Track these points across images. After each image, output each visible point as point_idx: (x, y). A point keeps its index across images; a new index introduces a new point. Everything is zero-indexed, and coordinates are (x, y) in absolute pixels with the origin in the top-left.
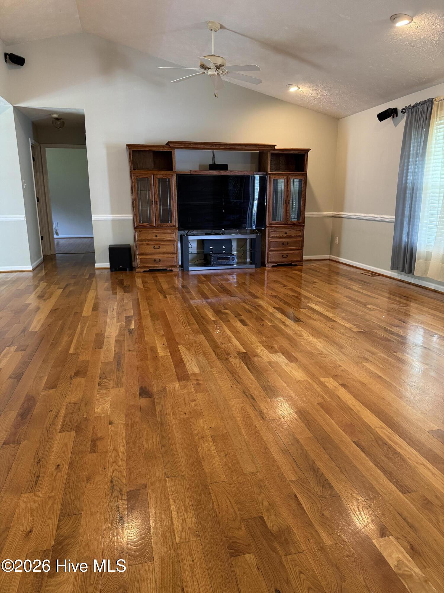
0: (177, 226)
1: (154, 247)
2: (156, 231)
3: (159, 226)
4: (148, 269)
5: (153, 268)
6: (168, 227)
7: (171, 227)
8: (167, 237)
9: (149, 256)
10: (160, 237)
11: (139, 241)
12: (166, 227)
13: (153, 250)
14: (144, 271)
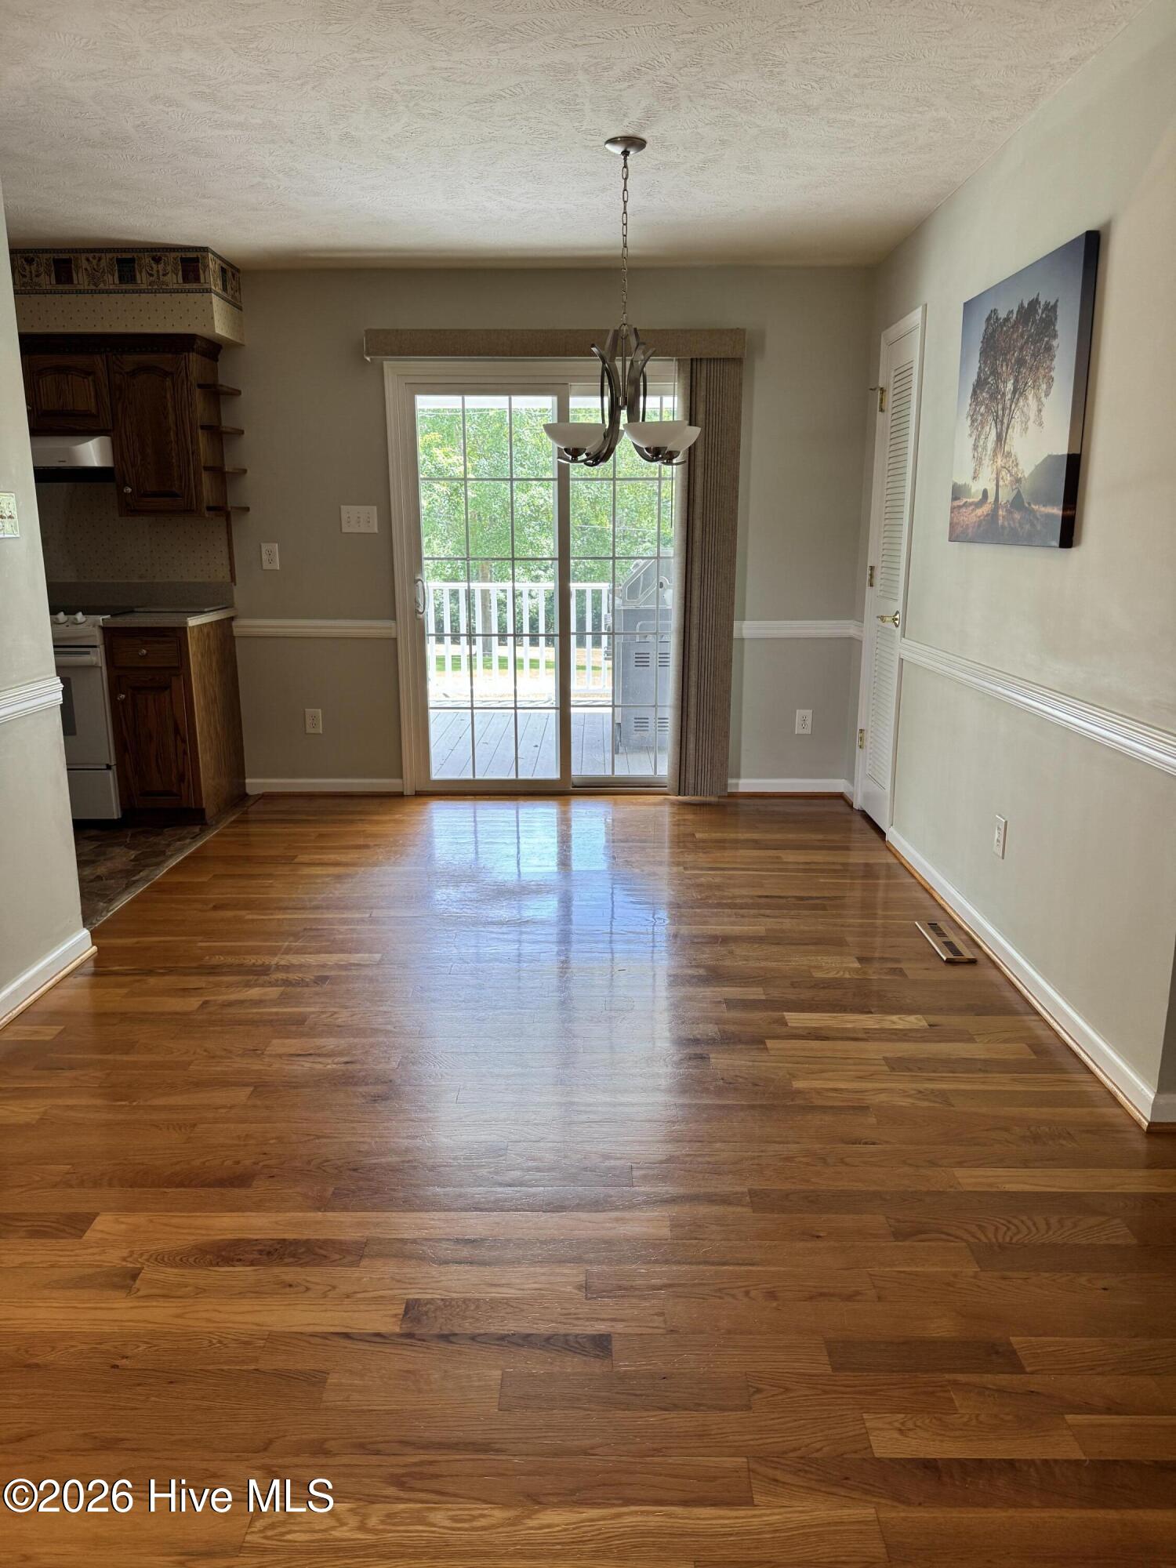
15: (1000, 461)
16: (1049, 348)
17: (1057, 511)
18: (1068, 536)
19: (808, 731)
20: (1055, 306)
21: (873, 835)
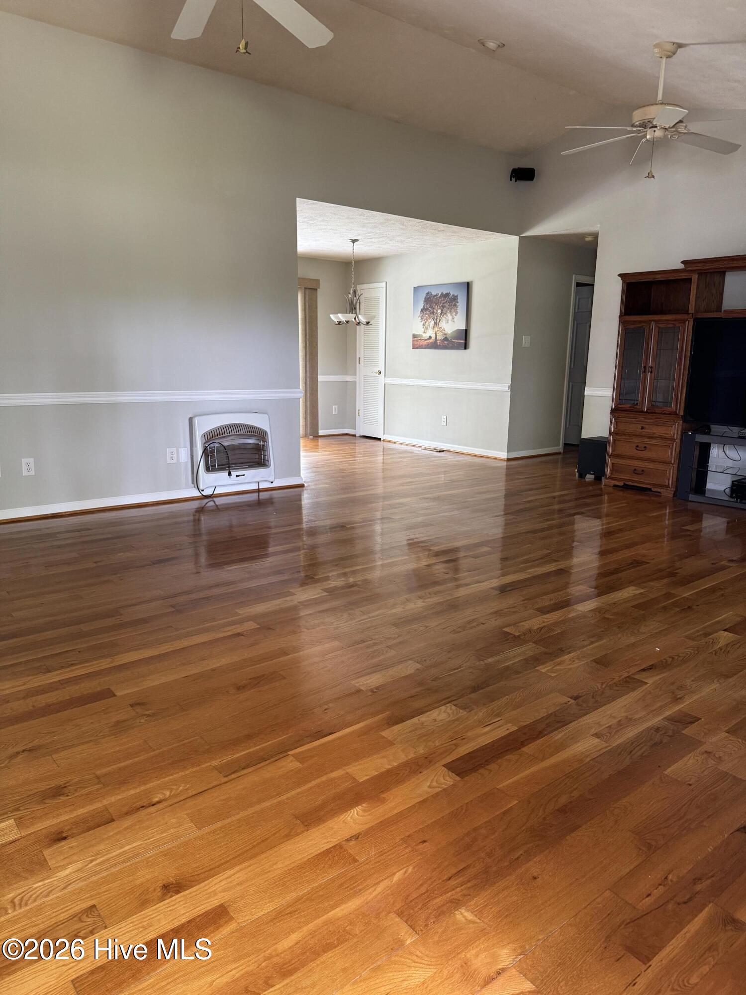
0: (682, 413)
1: (637, 446)
2: (645, 418)
3: (649, 411)
4: (621, 484)
5: (630, 483)
6: (665, 414)
7: (670, 414)
8: (659, 431)
9: (628, 462)
10: (649, 430)
11: (616, 433)
12: (661, 413)
13: (635, 453)
14: (615, 486)
15: (436, 329)
16: (455, 305)
17: (463, 342)
18: (466, 347)
19: (336, 413)
20: (457, 296)
21: (377, 442)
